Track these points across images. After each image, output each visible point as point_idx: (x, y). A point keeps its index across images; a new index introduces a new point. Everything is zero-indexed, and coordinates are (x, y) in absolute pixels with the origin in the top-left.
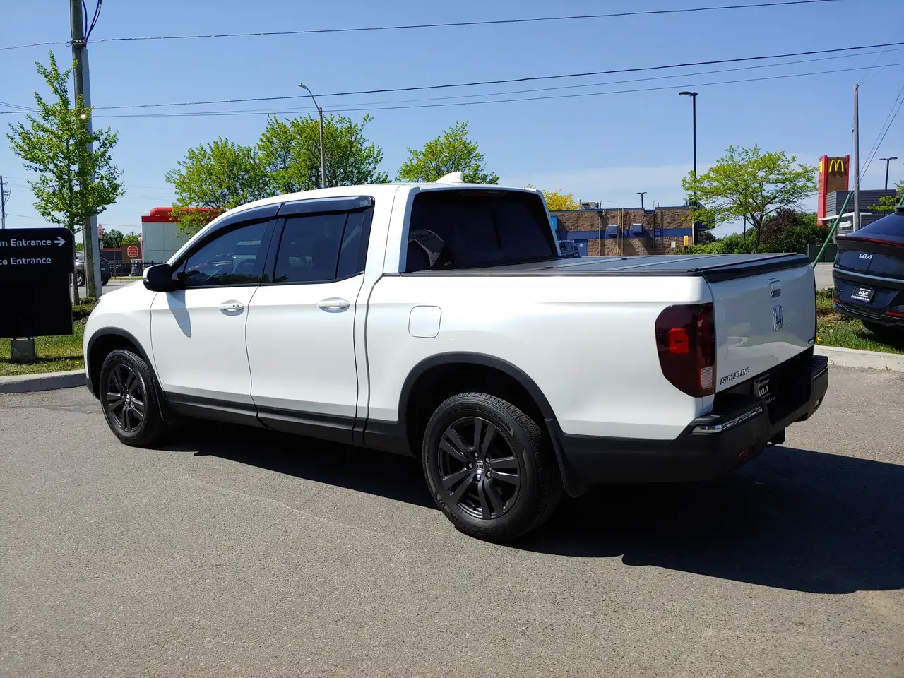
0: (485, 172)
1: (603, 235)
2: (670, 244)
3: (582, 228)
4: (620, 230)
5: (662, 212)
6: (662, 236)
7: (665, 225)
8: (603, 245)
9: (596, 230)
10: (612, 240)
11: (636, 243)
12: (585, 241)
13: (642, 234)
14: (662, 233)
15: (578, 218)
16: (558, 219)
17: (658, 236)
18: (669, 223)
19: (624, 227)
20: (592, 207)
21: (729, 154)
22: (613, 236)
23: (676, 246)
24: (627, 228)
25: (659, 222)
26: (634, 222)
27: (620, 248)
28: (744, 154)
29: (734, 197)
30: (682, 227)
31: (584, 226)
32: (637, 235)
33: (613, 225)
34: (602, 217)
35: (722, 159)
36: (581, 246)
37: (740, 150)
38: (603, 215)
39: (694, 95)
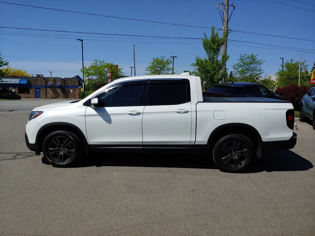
0: (3, 60)
1: (46, 87)
2: (70, 91)
3: (38, 84)
4: (52, 86)
5: (67, 80)
6: (67, 88)
7: (69, 84)
8: (46, 90)
9: (44, 85)
10: (49, 88)
11: (59, 90)
12: (39, 88)
13: (61, 87)
14: (68, 87)
15: (36, 80)
16: (28, 80)
17: (66, 88)
18: (70, 84)
19: (54, 84)
20: (40, 76)
21: (95, 62)
22: (50, 87)
23: (73, 92)
24: (55, 85)
25: (67, 83)
26: (58, 82)
27: (52, 92)
28: (100, 62)
29: (99, 76)
30: (75, 85)
31: (39, 83)
32: (59, 87)
33: (50, 83)
34: (45, 80)
35: (93, 63)
36: (38, 90)
37: (99, 61)
38: (46, 80)
39: (82, 41)
